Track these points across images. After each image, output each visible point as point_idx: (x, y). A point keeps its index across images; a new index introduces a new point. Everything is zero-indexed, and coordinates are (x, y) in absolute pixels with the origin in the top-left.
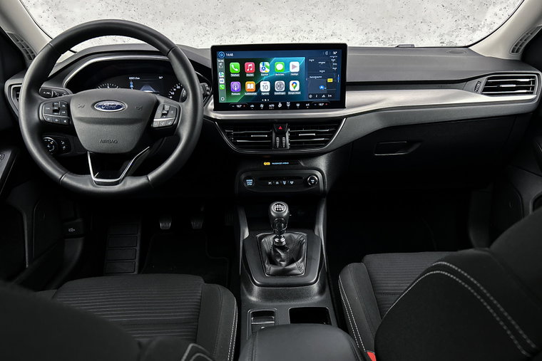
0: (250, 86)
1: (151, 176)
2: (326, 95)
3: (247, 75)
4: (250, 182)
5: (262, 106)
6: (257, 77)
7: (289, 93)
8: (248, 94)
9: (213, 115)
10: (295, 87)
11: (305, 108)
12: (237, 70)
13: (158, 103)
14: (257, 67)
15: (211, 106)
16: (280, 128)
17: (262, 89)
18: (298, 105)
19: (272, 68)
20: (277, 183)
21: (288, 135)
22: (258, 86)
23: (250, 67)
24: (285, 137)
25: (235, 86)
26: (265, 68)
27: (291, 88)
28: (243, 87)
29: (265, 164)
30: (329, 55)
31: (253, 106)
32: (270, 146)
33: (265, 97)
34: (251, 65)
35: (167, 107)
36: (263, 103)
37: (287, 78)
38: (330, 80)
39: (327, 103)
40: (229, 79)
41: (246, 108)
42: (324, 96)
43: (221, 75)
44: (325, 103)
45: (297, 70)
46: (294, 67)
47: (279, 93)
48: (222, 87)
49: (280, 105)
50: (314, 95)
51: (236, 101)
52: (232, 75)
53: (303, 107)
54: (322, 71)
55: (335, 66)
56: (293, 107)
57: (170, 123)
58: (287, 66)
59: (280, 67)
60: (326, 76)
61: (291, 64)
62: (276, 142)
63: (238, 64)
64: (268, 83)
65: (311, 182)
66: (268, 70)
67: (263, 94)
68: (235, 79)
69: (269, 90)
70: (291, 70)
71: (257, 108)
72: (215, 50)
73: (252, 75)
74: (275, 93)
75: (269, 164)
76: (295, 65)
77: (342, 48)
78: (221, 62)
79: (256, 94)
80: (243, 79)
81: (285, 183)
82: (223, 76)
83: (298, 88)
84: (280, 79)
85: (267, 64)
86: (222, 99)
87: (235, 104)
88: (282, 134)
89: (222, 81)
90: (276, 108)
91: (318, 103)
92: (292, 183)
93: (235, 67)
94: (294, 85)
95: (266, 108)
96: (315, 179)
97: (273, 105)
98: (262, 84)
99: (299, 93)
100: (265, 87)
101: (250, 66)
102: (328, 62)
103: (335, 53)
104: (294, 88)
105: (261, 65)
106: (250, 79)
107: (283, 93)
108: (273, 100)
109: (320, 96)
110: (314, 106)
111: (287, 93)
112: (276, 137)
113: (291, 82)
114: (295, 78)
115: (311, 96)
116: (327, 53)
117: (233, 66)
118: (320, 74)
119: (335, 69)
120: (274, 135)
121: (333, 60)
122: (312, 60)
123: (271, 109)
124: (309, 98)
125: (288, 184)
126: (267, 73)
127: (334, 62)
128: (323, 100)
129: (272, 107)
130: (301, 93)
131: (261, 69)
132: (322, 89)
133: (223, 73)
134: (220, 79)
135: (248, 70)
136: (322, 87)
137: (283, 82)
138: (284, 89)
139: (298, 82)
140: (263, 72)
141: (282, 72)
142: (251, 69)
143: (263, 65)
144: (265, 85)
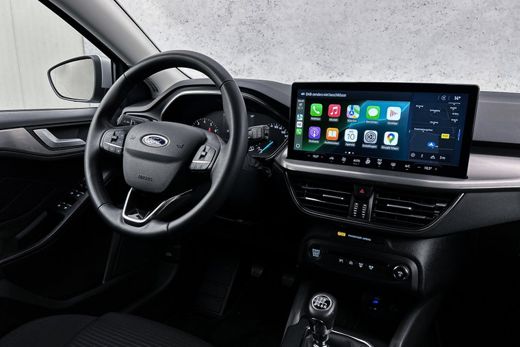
0: (332, 133)
2: (437, 156)
3: (331, 120)
4: (316, 253)
5: (344, 159)
6: (342, 123)
7: (383, 147)
8: (329, 143)
9: (285, 164)
10: (391, 140)
11: (404, 170)
12: (319, 113)
14: (343, 111)
15: (286, 152)
16: (362, 191)
17: (346, 138)
18: (393, 165)
19: (363, 113)
20: (351, 263)
21: (371, 202)
22: (341, 135)
23: (335, 110)
24: (368, 204)
25: (315, 132)
26: (354, 112)
27: (386, 141)
28: (323, 134)
29: (340, 234)
30: (447, 101)
31: (332, 158)
32: (346, 212)
33: (350, 149)
34: (336, 108)
36: (347, 156)
37: (382, 128)
38: (445, 136)
39: (437, 167)
40: (308, 123)
41: (323, 159)
42: (433, 157)
43: (300, 117)
44: (434, 167)
45: (397, 117)
46: (393, 113)
47: (368, 146)
48: (299, 132)
49: (368, 162)
50: (418, 155)
51: (314, 150)
52: (312, 119)
53: (400, 168)
54: (434, 123)
55: (455, 117)
56: (386, 167)
58: (383, 112)
59: (373, 111)
60: (439, 130)
61: (390, 109)
62: (353, 209)
63: (320, 106)
64: (355, 132)
65: (397, 274)
66: (357, 116)
67: (347, 144)
68: (315, 124)
69: (355, 140)
70: (389, 117)
71: (337, 162)
72: (298, 88)
73: (336, 120)
74: (363, 146)
75: (344, 235)
76: (395, 112)
77: (471, 92)
78: (301, 103)
79: (337, 144)
80: (324, 123)
81: (361, 265)
82: (301, 119)
83: (395, 142)
84: (371, 127)
85: (357, 107)
86: (298, 146)
87: (312, 154)
88: (363, 200)
89: (300, 124)
90: (363, 165)
91: (423, 166)
92: (371, 267)
93: (316, 110)
94: (391, 137)
95: (349, 163)
96: (403, 271)
97: (359, 161)
98: (347, 132)
99: (397, 149)
100: (351, 136)
101: (335, 109)
102: (445, 111)
103: (457, 98)
104: (391, 141)
105: (349, 109)
106: (333, 125)
107: (373, 147)
108: (358, 154)
109: (427, 156)
110: (417, 170)
111: (379, 147)
112: (355, 202)
113: (387, 134)
114: (392, 128)
115: (413, 155)
116: (444, 98)
117: (314, 108)
118: (431, 126)
119: (455, 120)
120: (352, 198)
121: (453, 108)
122: (420, 107)
123: (355, 165)
124: (411, 157)
125: (366, 267)
126: (355, 119)
127: (455, 111)
128: (431, 162)
129: (357, 163)
130: (400, 149)
131: (348, 114)
132: (431, 148)
133: (301, 115)
134: (298, 123)
135: (332, 114)
136: (431, 144)
137: (376, 133)
138: (375, 141)
139: (396, 135)
140: (350, 117)
141: (376, 119)
142: (336, 113)
143: (352, 108)
144: (351, 134)
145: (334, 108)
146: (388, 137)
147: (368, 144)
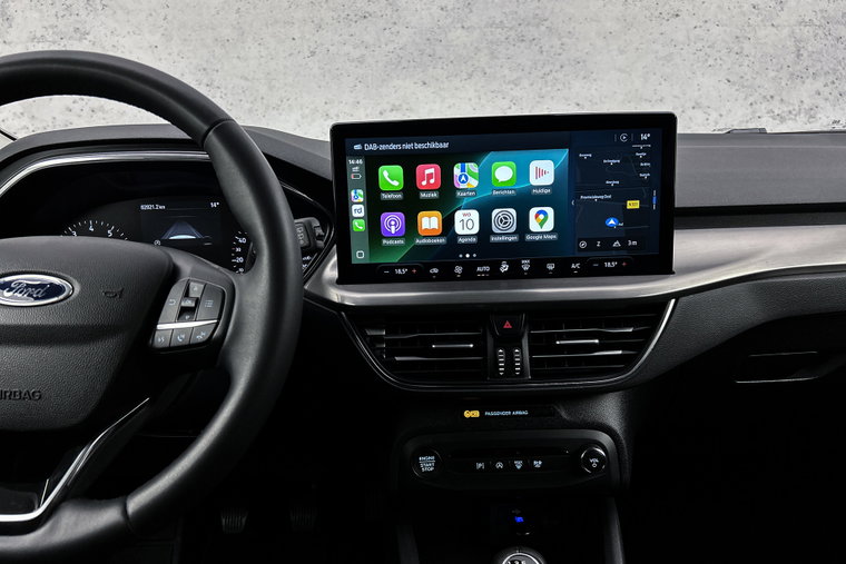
0: (430, 222)
1: (136, 502)
2: (623, 242)
3: (423, 195)
4: (427, 464)
5: (459, 270)
6: (447, 200)
7: (528, 237)
8: (424, 241)
9: (336, 295)
10: (542, 222)
11: (570, 274)
12: (397, 184)
13: (173, 274)
14: (447, 176)
15: (331, 271)
16: (507, 325)
17: (459, 229)
18: (551, 267)
19: (485, 176)
20: (500, 465)
21: (525, 343)
22: (448, 223)
23: (430, 176)
24: (520, 347)
25: (393, 222)
26: (467, 176)
27: (534, 226)
28: (411, 225)
29: (467, 414)
30: (629, 143)
31: (435, 271)
32: (485, 370)
33: (468, 247)
34: (432, 171)
35: (196, 289)
36: (463, 263)
37: (524, 201)
38: (633, 205)
39: (625, 260)
40: (376, 206)
41: (417, 276)
42: (617, 244)
43: (358, 196)
44: (620, 261)
45: (548, 179)
46: (540, 173)
47: (503, 238)
48: (359, 225)
49: (504, 268)
50: (591, 243)
51: (395, 258)
52: (384, 196)
53: (563, 272)
54: (613, 183)
55: (644, 170)
56: (538, 272)
57: (201, 337)
58: (522, 173)
59: (504, 172)
60: (622, 195)
61: (534, 165)
62: (497, 362)
63: (398, 170)
64: (475, 215)
65: (589, 465)
66: (473, 183)
67: (461, 240)
68: (392, 206)
69: (476, 230)
70: (534, 181)
71: (447, 276)
72: (344, 135)
73: (435, 195)
74: (493, 239)
75: (476, 414)
76: (544, 171)
77: (663, 125)
78: (356, 166)
79: (442, 241)
80: (411, 203)
81: (519, 465)
82: (361, 199)
83: (549, 225)
84: (503, 202)
85: (472, 167)
86: (360, 255)
87: (392, 267)
88: (511, 341)
89: (358, 211)
90: (495, 275)
91: (601, 262)
92: (537, 464)
93: (391, 177)
94: (541, 217)
95: (470, 275)
96: (597, 455)
97: (487, 268)
98: (459, 215)
99: (554, 237)
100: (467, 223)
101: (429, 174)
102: (629, 159)
103: (644, 137)
104: (541, 224)
105: (457, 170)
106: (429, 205)
107: (511, 239)
108: (486, 255)
109: (607, 243)
110: (592, 270)
111: (522, 238)
112: (496, 347)
113: (533, 211)
114: (541, 201)
115: (583, 245)
116: (624, 138)
117: (386, 174)
118: (607, 190)
119: (646, 176)
120: (490, 341)
121: (641, 155)
122: (585, 156)
123: (481, 278)
124: (580, 249)
125: (528, 467)
126: (471, 190)
127: (644, 160)
128: (614, 253)
129: (484, 272)
130: (559, 237)
131: (456, 180)
132: (611, 227)
133: (360, 192)
134: (354, 207)
135: (424, 183)
136: (612, 222)
137: (513, 211)
138: (514, 229)
139: (550, 211)
140: (462, 186)
141: (510, 186)
142: (432, 181)
143: (463, 170)
144: (466, 219)
145: (427, 172)
146: (537, 216)
147: (501, 235)
